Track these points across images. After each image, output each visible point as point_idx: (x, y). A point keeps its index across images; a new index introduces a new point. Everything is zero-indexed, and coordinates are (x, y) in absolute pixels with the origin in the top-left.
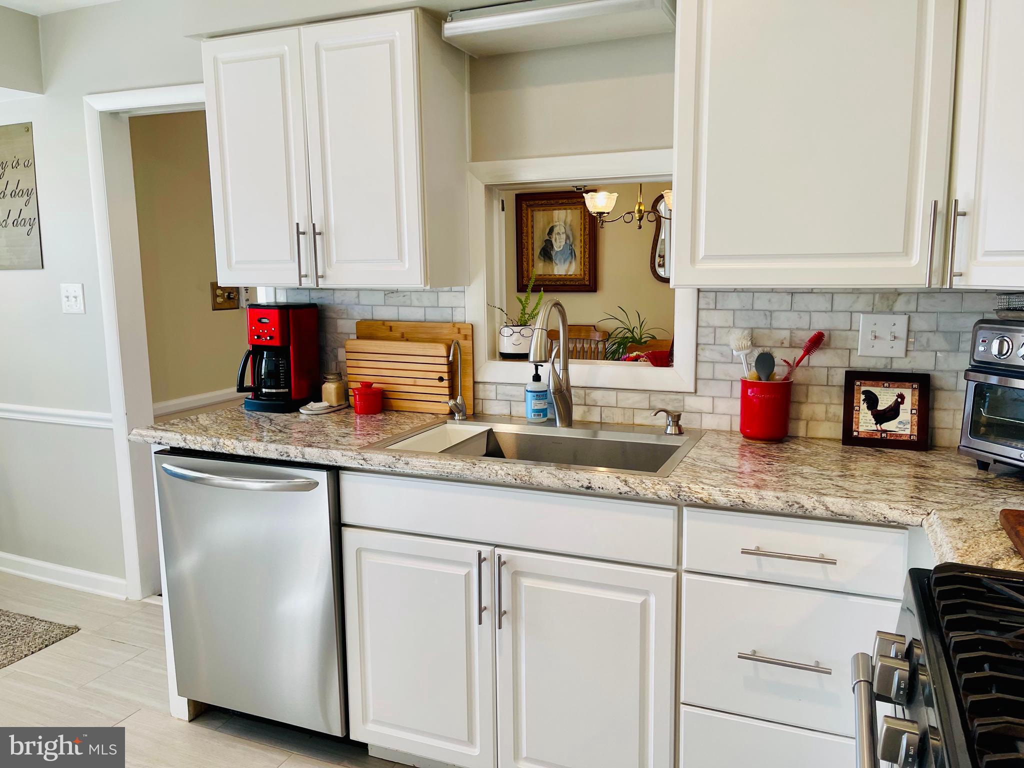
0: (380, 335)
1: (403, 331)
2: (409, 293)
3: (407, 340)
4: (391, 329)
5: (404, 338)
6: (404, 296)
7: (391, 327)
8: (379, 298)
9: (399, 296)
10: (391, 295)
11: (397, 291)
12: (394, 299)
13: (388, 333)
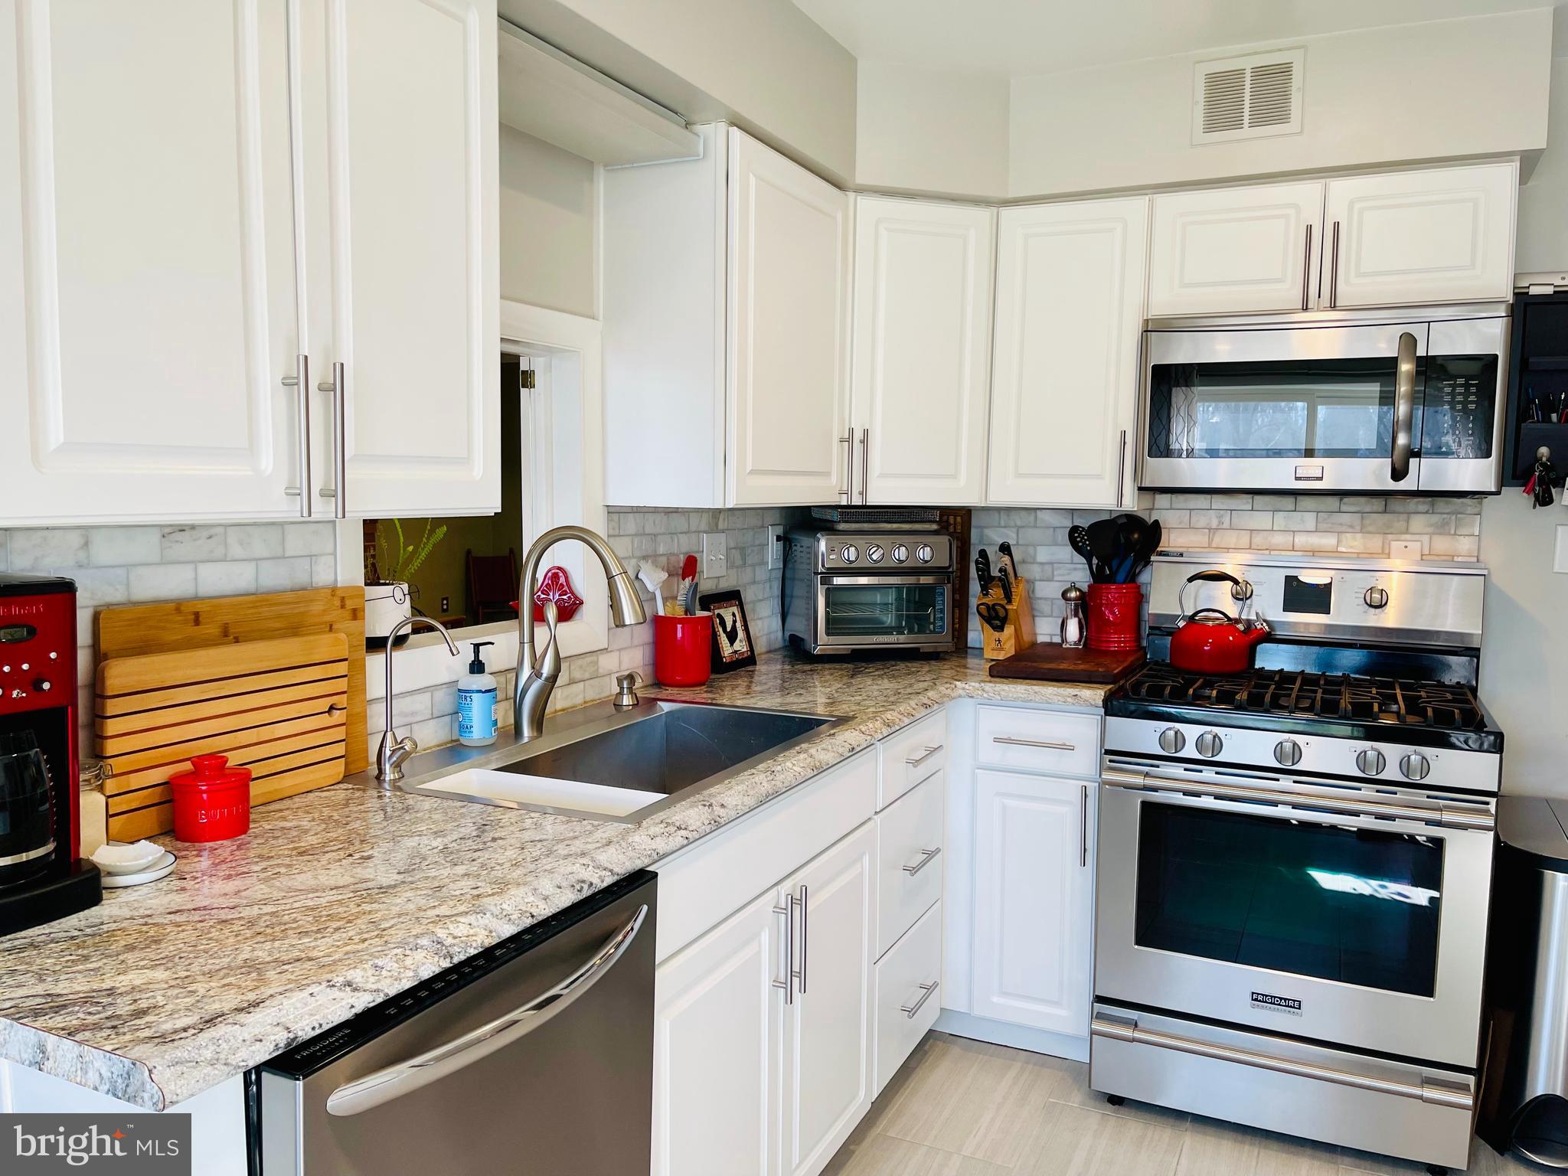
0: (170, 637)
1: (227, 619)
2: (221, 530)
3: (237, 640)
4: (197, 619)
5: (229, 635)
6: (210, 537)
7: (197, 615)
8: (146, 548)
9: (199, 538)
10: (179, 536)
11: (193, 527)
12: (186, 547)
13: (192, 630)
